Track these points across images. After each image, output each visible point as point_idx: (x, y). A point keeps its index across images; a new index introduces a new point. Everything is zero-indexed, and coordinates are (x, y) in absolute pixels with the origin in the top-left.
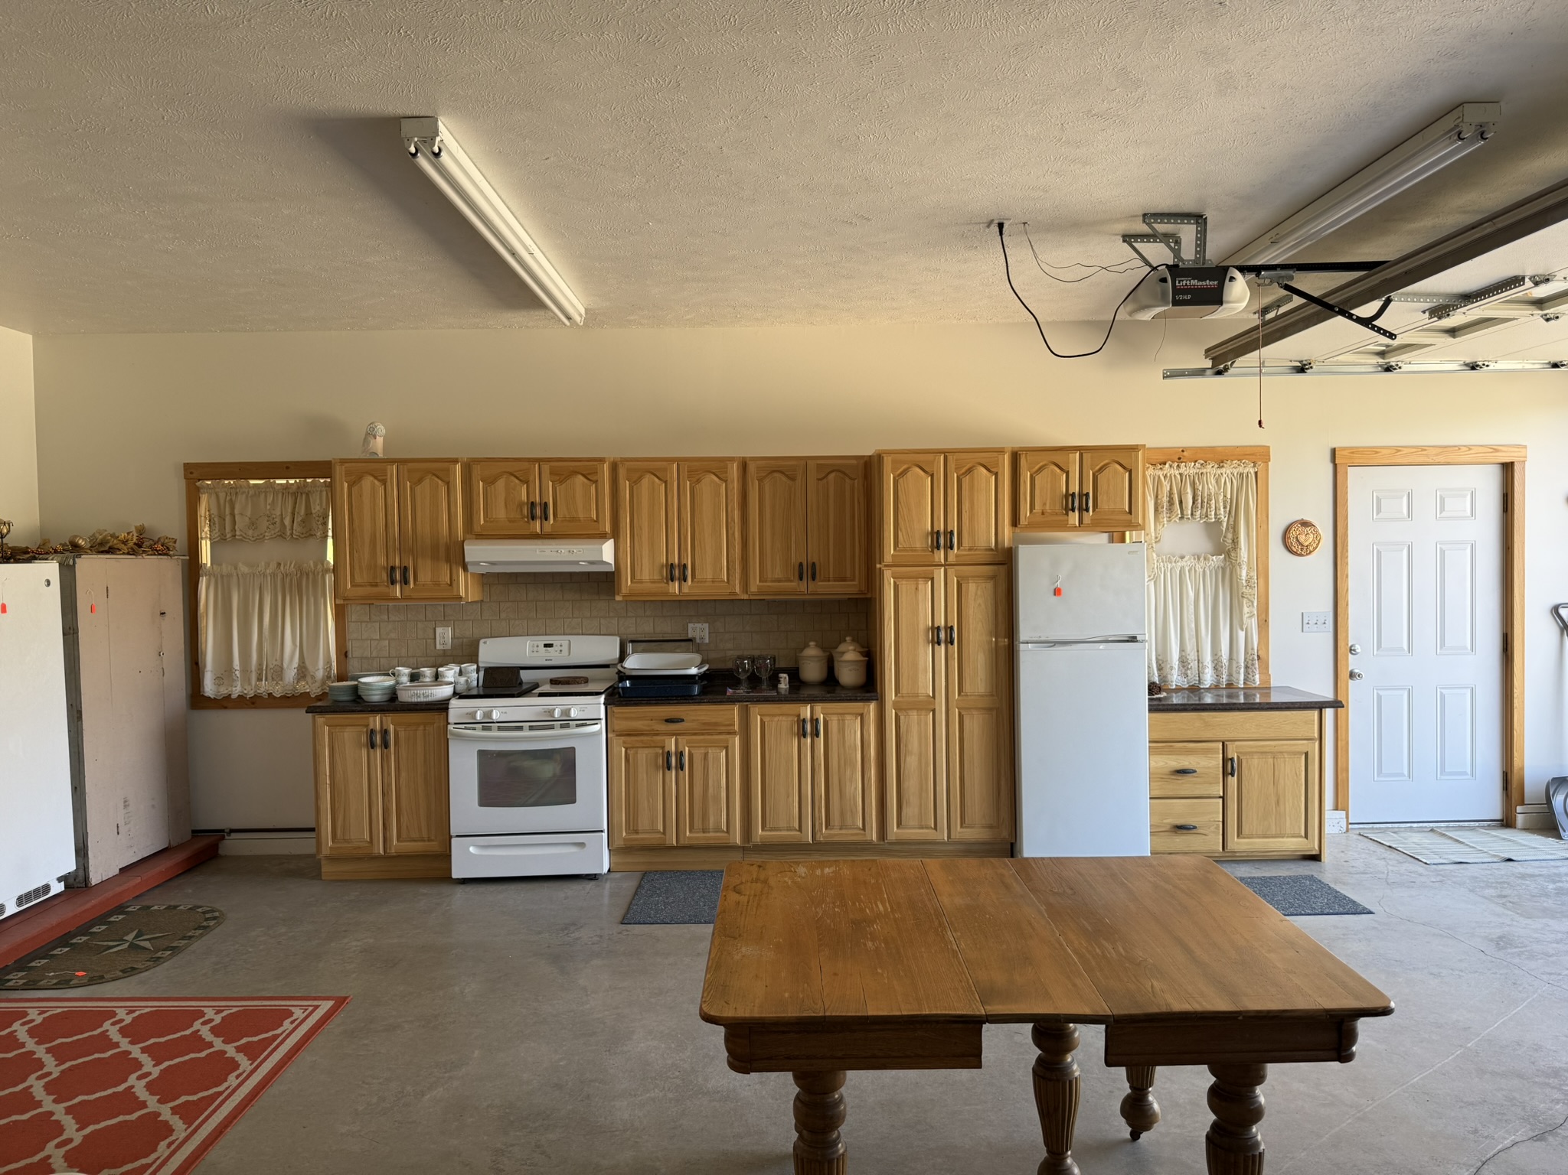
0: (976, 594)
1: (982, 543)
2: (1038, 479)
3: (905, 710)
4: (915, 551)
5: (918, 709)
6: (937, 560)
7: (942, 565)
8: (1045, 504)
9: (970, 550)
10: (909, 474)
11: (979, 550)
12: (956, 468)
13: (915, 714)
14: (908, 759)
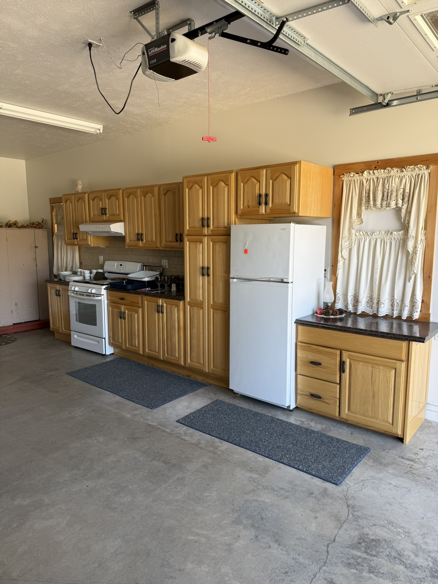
0: (219, 251)
1: (221, 224)
2: (246, 186)
3: (193, 306)
4: (196, 228)
5: (198, 307)
6: (204, 233)
7: (206, 236)
8: (249, 201)
9: (217, 227)
10: (193, 188)
11: (221, 227)
12: (211, 184)
13: (196, 309)
14: (193, 330)
